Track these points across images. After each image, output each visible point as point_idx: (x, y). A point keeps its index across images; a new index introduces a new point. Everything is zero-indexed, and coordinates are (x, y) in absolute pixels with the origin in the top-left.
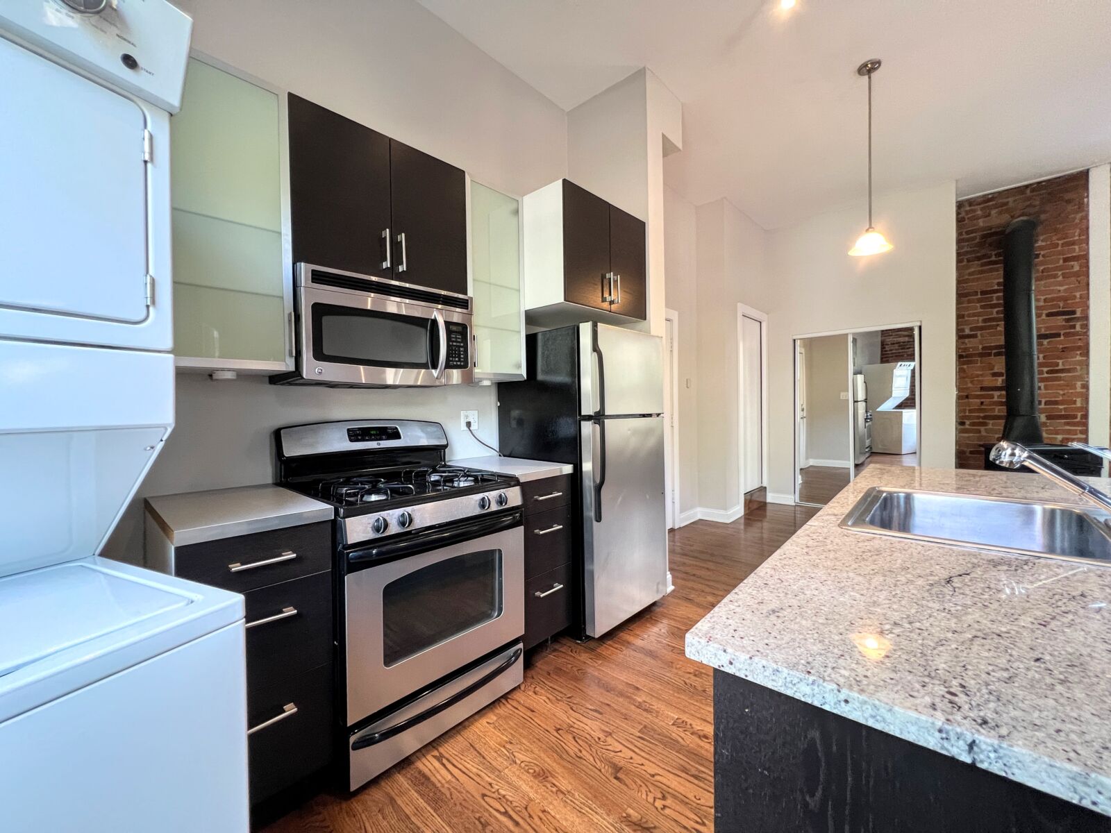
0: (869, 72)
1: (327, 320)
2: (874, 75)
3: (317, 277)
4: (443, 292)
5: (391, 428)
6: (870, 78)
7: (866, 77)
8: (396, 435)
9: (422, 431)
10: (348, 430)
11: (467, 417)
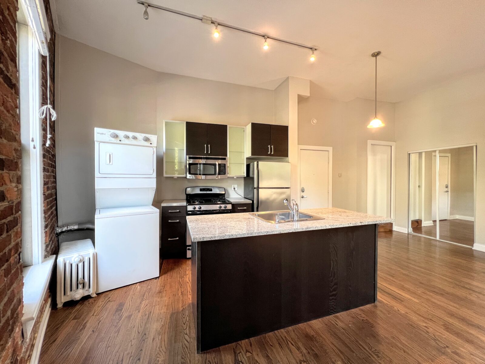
0: (376, 56)
1: (191, 166)
2: (378, 57)
3: (190, 158)
4: (220, 157)
5: (210, 189)
6: (376, 58)
7: (375, 58)
8: (211, 190)
9: (219, 190)
10: (200, 189)
11: (234, 186)
